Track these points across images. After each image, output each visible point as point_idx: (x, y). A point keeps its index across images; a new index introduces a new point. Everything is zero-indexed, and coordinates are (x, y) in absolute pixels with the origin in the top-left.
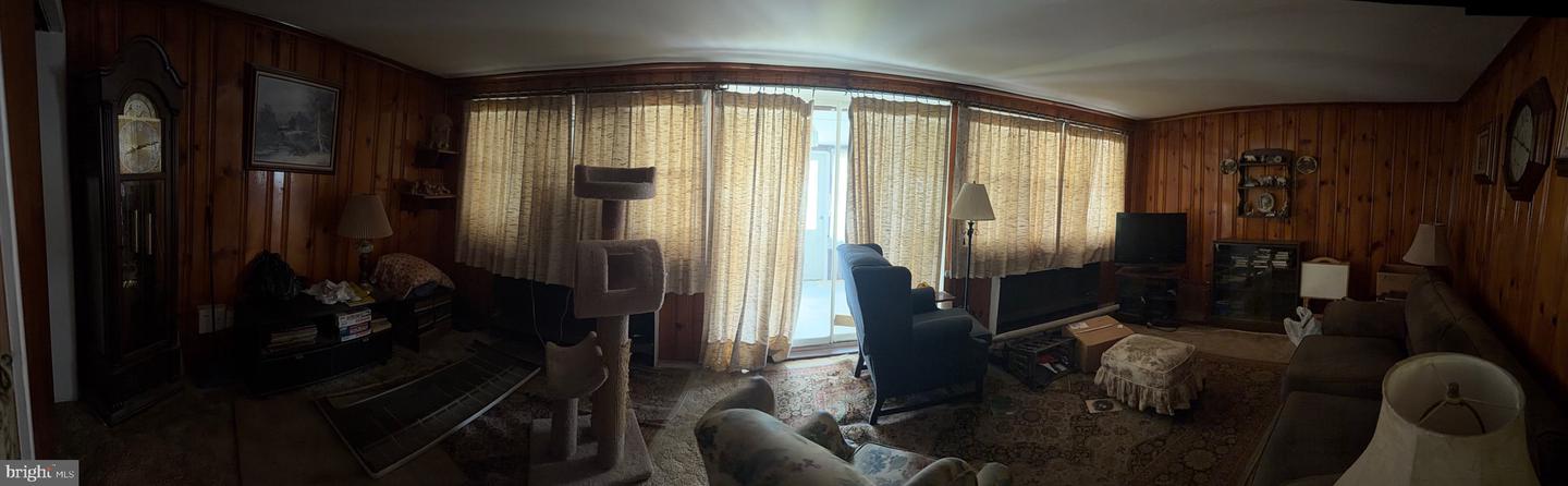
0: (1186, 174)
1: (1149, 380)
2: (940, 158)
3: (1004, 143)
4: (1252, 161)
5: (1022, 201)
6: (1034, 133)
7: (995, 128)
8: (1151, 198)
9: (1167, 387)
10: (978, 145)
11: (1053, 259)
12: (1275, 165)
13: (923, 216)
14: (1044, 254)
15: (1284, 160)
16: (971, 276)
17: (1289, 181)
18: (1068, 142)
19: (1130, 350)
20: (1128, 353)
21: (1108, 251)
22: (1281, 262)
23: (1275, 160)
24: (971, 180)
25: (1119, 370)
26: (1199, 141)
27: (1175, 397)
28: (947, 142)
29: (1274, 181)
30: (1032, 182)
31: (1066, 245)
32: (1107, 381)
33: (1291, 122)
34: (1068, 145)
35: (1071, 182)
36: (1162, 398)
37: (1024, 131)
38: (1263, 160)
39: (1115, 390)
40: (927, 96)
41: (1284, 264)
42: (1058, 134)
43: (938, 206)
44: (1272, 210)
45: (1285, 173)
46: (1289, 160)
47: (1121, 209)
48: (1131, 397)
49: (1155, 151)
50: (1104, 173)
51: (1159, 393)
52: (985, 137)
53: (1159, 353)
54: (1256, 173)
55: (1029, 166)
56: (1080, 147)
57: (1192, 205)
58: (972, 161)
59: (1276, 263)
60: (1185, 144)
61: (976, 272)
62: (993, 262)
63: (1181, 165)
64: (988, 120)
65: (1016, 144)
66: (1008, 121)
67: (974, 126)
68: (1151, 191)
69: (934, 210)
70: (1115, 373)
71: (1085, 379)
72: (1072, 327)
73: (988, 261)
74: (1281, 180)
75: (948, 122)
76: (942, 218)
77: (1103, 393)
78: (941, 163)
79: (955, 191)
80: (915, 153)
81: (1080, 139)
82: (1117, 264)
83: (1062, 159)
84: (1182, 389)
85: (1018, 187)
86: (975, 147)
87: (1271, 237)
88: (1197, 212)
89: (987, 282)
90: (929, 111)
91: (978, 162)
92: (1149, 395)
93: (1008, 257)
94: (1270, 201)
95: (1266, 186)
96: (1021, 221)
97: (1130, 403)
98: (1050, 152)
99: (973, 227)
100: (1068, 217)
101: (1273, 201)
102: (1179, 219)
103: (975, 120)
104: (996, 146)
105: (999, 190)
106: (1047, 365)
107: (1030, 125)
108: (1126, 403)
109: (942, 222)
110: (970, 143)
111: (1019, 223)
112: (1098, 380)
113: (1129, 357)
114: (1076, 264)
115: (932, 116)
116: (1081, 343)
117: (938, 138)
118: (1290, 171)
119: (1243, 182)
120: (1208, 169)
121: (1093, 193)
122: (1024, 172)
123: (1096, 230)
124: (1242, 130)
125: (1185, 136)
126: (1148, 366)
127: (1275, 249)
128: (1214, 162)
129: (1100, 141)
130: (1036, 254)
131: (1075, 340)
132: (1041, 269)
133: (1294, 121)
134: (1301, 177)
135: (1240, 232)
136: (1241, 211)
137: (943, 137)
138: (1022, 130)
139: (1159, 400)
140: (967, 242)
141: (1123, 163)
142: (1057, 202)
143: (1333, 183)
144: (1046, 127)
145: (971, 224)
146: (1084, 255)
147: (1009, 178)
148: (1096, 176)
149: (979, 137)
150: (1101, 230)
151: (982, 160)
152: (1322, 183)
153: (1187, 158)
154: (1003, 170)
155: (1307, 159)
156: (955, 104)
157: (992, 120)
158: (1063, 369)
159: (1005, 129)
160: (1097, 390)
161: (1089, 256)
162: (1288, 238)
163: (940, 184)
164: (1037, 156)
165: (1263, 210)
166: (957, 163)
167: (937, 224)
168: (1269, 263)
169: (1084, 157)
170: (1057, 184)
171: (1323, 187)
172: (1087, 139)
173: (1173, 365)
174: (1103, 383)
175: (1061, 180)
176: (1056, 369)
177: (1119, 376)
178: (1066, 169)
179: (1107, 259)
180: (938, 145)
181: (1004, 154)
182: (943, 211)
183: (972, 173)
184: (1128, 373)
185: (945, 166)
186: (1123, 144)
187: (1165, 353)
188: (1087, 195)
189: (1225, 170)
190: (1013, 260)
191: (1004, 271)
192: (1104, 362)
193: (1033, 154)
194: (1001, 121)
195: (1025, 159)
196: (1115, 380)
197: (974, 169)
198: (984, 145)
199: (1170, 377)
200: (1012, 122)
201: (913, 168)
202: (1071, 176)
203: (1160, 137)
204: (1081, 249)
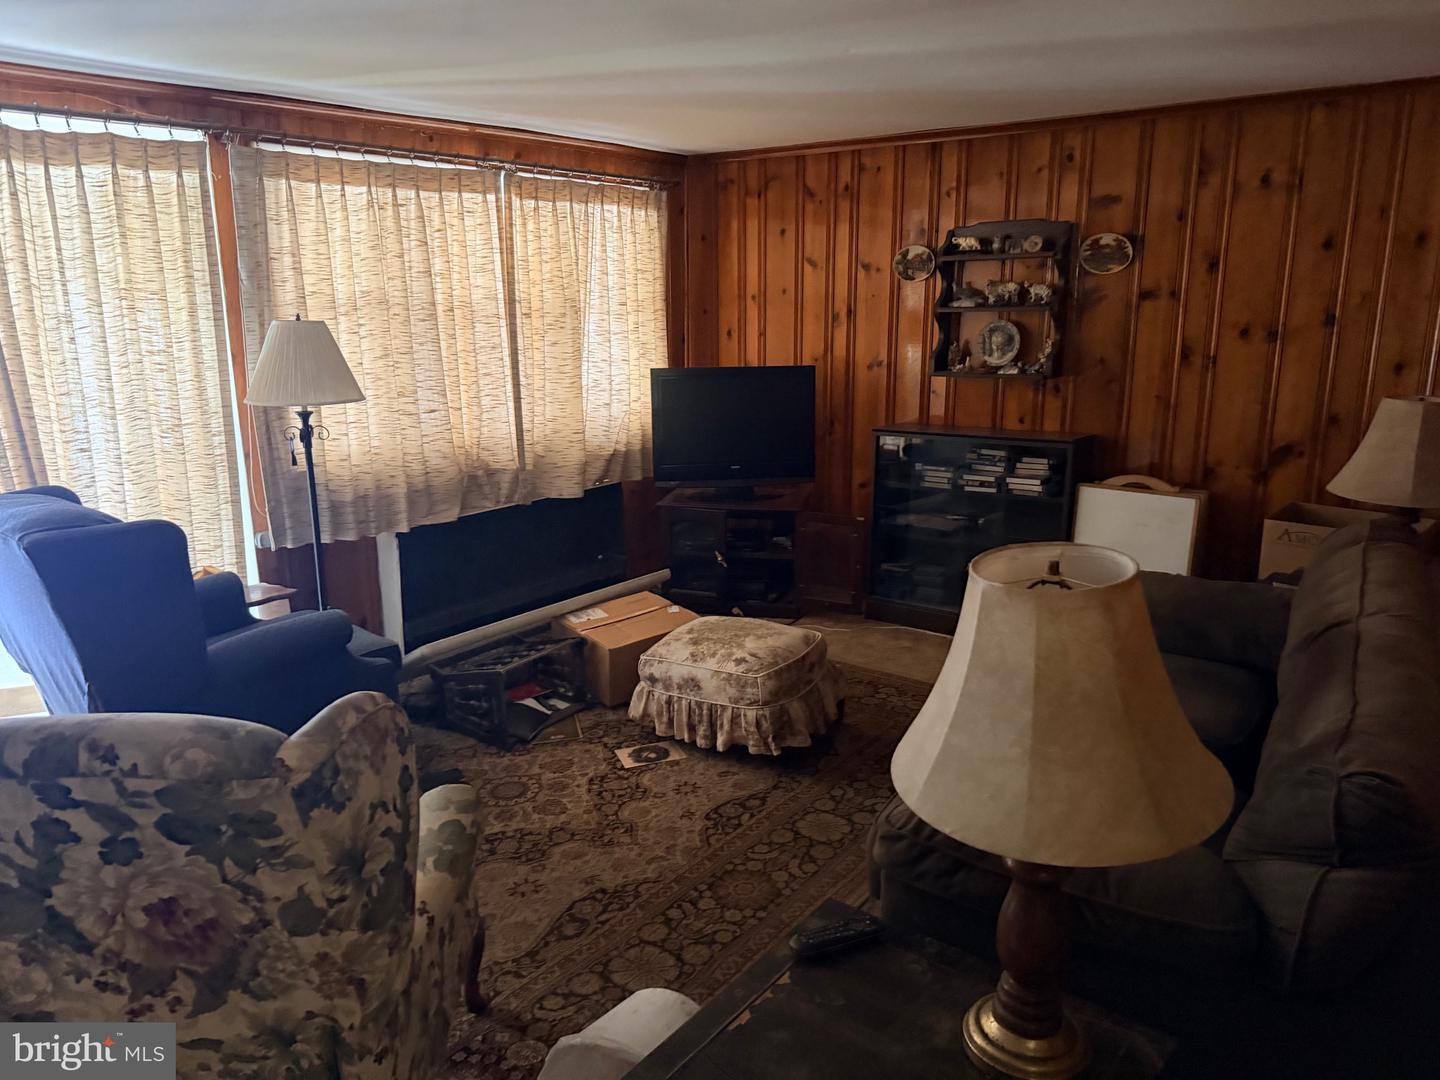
0: (813, 281)
1: (732, 691)
2: (197, 265)
3: (360, 224)
4: (971, 251)
5: (423, 353)
6: (430, 198)
7: (331, 190)
8: (729, 333)
9: (766, 703)
10: (294, 231)
11: (515, 480)
12: (1025, 256)
13: (175, 408)
14: (491, 473)
15: (1048, 245)
16: (326, 539)
17: (1061, 295)
18: (516, 213)
19: (695, 642)
20: (691, 649)
21: (638, 457)
22: (1028, 481)
23: (1026, 246)
24: (288, 312)
25: (676, 680)
26: (845, 206)
27: (782, 725)
28: (208, 228)
29: (1023, 293)
30: (440, 309)
31: (539, 449)
32: (653, 709)
33: (1071, 158)
34: (518, 221)
35: (535, 305)
36: (758, 724)
37: (405, 194)
38: (996, 246)
39: (671, 721)
40: (137, 120)
41: (1034, 487)
42: (491, 197)
43: (212, 379)
44: (1015, 361)
45: (1052, 275)
46: (1062, 246)
47: (661, 362)
48: (702, 730)
49: (735, 225)
50: (612, 280)
51: (751, 714)
52: (308, 212)
53: (751, 644)
54: (979, 275)
55: (428, 273)
56: (547, 224)
57: (829, 346)
58: (283, 266)
59: (1016, 484)
60: (810, 207)
61: (337, 526)
62: (374, 502)
63: (801, 259)
64: (310, 172)
65: (390, 224)
66: (362, 174)
67: (276, 189)
68: (729, 316)
69: (201, 391)
70: (667, 688)
71: (611, 716)
72: (574, 621)
73: (361, 499)
74: (1040, 291)
75: (203, 179)
76: (226, 406)
77: (650, 734)
78: (202, 276)
79: (250, 341)
80: (126, 254)
81: (546, 206)
82: (659, 484)
83: (508, 251)
84: (796, 709)
85: (407, 320)
86: (287, 235)
87: (1011, 423)
88: (840, 365)
89: (368, 547)
90: (148, 155)
91: (298, 270)
92: (735, 720)
93: (409, 485)
94: (1010, 339)
95: (1003, 303)
96: (426, 399)
97: (700, 742)
98: (475, 239)
99: (312, 421)
100: (538, 383)
101: (1017, 338)
102: (799, 378)
103: (277, 175)
104: (339, 232)
105: (363, 331)
106: (530, 702)
107: (418, 181)
108: (694, 742)
109: (228, 416)
110: (271, 225)
111: (424, 406)
112: (636, 709)
113: (692, 655)
114: (568, 488)
115: (160, 168)
116: (594, 646)
117: (184, 219)
118: (1064, 269)
119: (948, 297)
120: (866, 267)
121: (591, 323)
122: (418, 286)
123: (604, 412)
124: (950, 180)
125: (810, 193)
126: (731, 668)
127: (1017, 452)
128: (879, 250)
129: (595, 208)
130: (475, 477)
131: (582, 643)
132: (490, 506)
133: (1077, 154)
134: (1090, 283)
135: (938, 408)
136: (940, 361)
137: (196, 215)
138: (401, 193)
139: (753, 729)
140: (302, 459)
141: (657, 254)
142: (506, 352)
143: (1174, 295)
144: (459, 182)
145: (305, 416)
146: (584, 467)
147: (384, 303)
148: (595, 287)
149: (292, 211)
150: (617, 409)
151: (307, 263)
152: (1145, 295)
153: (815, 244)
154: (365, 282)
155: (1107, 239)
156: (216, 137)
157: (318, 172)
158: (562, 705)
159: (356, 193)
160: (637, 731)
161: (595, 471)
162: (1051, 425)
163: (206, 326)
164: (445, 251)
165: (994, 360)
166: (243, 275)
167: (217, 423)
168: (1000, 483)
169: (559, 246)
170: (502, 311)
171: (1148, 305)
172: (563, 206)
173: (776, 663)
174: (645, 714)
175: (511, 301)
176: (550, 707)
177: (675, 694)
178: (519, 275)
179: (637, 476)
180: (185, 234)
181: (362, 249)
182: (225, 390)
183: (286, 298)
184: (693, 684)
185: (214, 285)
186: (653, 215)
187: (761, 643)
188: (577, 331)
189: (906, 269)
190: (421, 493)
191: (403, 516)
192: (644, 671)
193: (435, 244)
194: (344, 174)
195: (415, 256)
196: (669, 702)
197: (290, 286)
198: (307, 230)
199: (770, 684)
200: (372, 173)
201: (127, 292)
202: (535, 291)
203: (747, 193)
204: (575, 456)
